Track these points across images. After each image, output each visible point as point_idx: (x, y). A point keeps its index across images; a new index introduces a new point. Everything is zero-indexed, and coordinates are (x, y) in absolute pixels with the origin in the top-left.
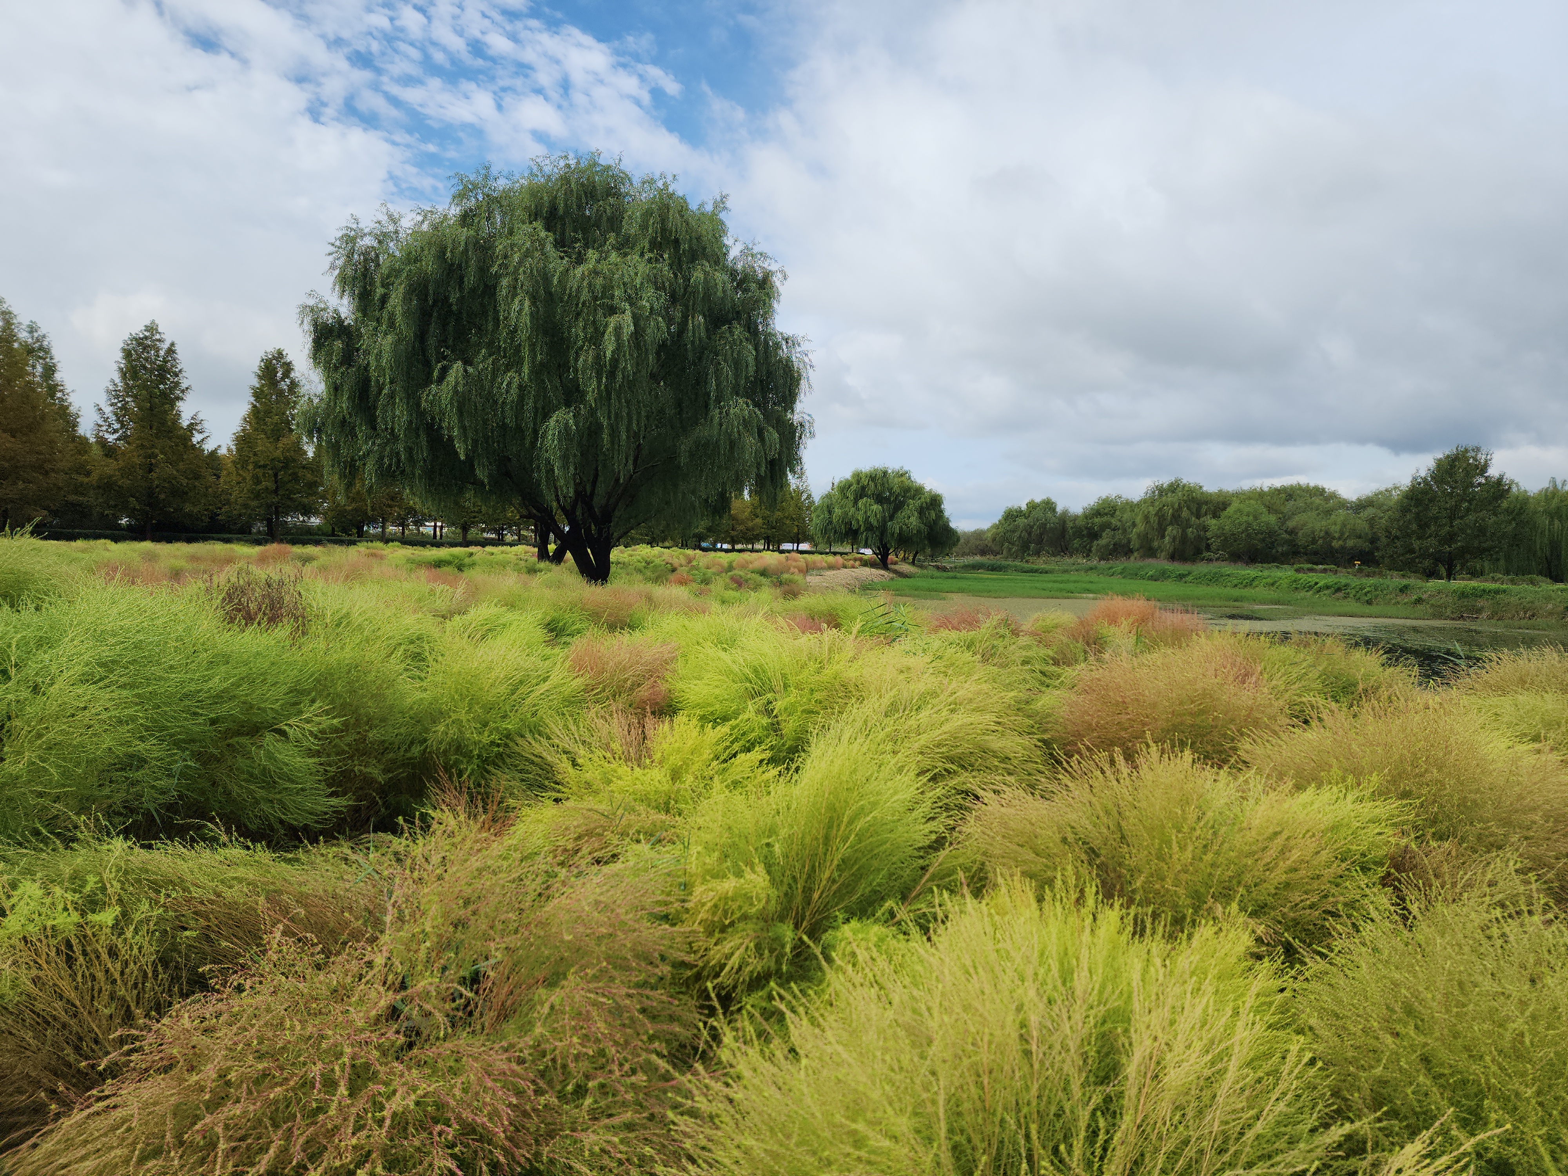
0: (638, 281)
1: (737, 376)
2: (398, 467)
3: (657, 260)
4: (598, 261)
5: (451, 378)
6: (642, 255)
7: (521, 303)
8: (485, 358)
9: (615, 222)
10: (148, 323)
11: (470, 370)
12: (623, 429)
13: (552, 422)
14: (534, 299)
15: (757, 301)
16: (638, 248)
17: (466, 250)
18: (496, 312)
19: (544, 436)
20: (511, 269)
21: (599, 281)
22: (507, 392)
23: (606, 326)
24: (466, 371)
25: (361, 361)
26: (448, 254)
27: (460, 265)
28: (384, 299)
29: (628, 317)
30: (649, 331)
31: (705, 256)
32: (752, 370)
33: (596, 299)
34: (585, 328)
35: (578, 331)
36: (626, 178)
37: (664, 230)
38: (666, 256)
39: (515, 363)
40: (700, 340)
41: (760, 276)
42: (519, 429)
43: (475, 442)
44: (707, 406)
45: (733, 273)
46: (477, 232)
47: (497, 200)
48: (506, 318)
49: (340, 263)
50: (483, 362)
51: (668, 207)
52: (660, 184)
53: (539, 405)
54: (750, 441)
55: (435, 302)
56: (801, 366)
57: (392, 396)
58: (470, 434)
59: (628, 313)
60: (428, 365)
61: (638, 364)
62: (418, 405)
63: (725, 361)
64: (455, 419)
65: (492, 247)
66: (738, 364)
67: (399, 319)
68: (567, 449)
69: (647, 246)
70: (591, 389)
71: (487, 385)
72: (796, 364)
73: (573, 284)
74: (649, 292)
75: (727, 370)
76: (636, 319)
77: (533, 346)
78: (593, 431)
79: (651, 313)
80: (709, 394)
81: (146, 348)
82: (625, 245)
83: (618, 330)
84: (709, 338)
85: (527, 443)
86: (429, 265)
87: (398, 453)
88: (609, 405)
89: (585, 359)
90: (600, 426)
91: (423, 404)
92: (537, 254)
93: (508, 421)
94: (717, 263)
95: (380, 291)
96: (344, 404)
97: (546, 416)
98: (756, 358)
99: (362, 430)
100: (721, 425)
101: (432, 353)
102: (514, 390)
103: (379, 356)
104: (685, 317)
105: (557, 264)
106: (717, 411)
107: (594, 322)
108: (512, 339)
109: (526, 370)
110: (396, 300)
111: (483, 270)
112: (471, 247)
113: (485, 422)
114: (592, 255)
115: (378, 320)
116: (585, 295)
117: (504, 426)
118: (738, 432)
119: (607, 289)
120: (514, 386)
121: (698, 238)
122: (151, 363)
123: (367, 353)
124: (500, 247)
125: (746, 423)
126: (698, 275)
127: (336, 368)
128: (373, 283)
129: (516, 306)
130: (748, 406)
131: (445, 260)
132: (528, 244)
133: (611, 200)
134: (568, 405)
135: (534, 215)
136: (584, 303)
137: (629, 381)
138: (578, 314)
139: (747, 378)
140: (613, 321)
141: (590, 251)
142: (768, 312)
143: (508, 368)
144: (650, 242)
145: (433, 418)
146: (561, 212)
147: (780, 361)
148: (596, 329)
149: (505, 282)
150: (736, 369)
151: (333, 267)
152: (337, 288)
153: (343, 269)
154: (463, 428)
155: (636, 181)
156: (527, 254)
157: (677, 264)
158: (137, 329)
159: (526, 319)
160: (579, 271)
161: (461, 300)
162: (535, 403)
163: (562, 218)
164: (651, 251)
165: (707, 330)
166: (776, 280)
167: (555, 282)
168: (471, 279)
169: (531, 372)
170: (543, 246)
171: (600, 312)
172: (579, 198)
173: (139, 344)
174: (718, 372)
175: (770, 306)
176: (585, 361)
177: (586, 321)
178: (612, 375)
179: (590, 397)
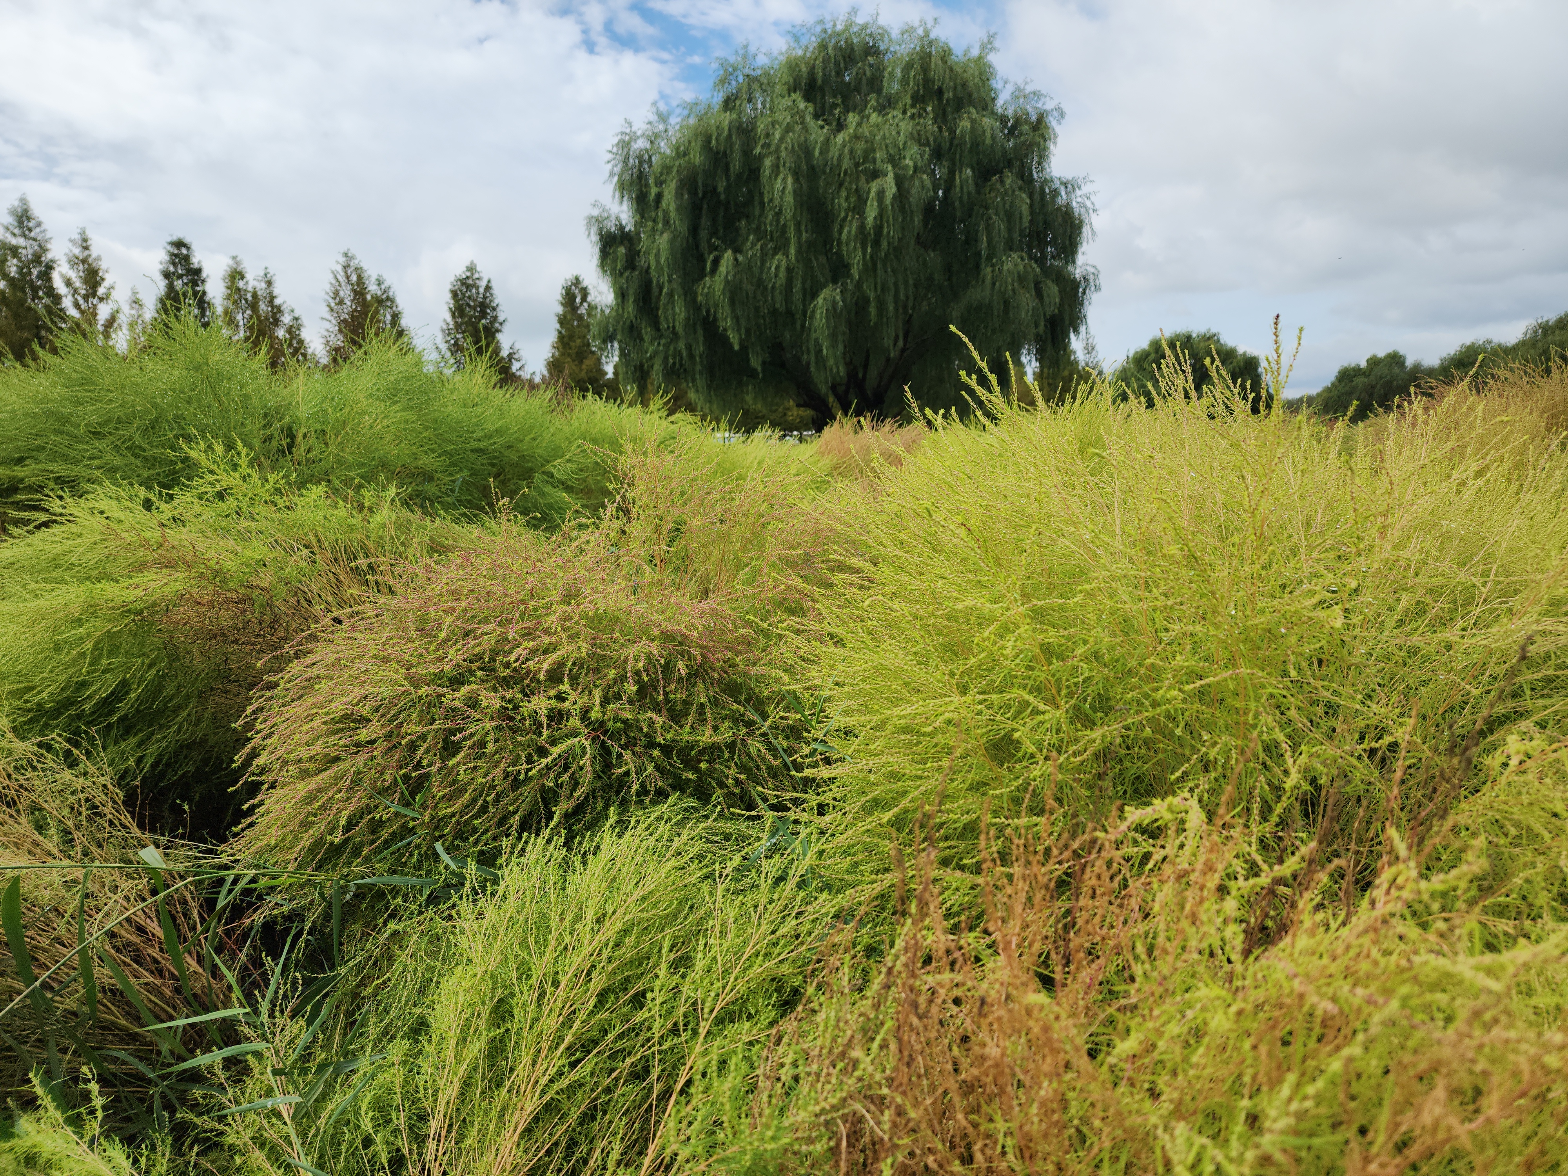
0: (902, 138)
1: (1010, 230)
2: (681, 365)
3: (920, 116)
4: (859, 124)
5: (723, 269)
6: (904, 112)
7: (784, 180)
8: (753, 245)
9: (875, 83)
10: (468, 264)
11: (740, 258)
12: (890, 299)
13: (820, 300)
14: (796, 174)
15: (1031, 145)
16: (900, 105)
17: (730, 136)
18: (761, 194)
19: (812, 317)
20: (773, 148)
21: (860, 146)
22: (776, 276)
23: (869, 192)
24: (736, 259)
25: (642, 262)
26: (714, 142)
27: (725, 153)
28: (659, 196)
29: (890, 180)
30: (914, 191)
31: (971, 103)
32: (1026, 223)
33: (857, 165)
34: (847, 198)
35: (841, 202)
36: (884, 33)
37: (927, 81)
38: (929, 109)
39: (782, 246)
40: (969, 193)
41: (1034, 118)
42: (790, 314)
43: (748, 331)
44: (978, 266)
45: (1003, 119)
46: (739, 115)
47: (756, 79)
48: (771, 200)
49: (617, 170)
50: (752, 248)
51: (930, 55)
52: (920, 32)
53: (808, 286)
54: (1026, 300)
55: (705, 194)
56: (1083, 210)
57: (671, 295)
58: (743, 322)
59: (891, 175)
60: (701, 259)
61: (903, 228)
62: (694, 300)
63: (996, 214)
64: (728, 309)
65: (754, 128)
66: (1010, 216)
67: (673, 215)
68: (836, 327)
69: (909, 102)
70: (856, 261)
71: (756, 271)
72: (1076, 211)
73: (834, 152)
74: (914, 149)
75: (1000, 225)
76: (899, 181)
77: (798, 225)
78: (860, 306)
79: (915, 171)
80: (979, 253)
81: (468, 287)
82: (886, 105)
83: (881, 194)
84: (978, 192)
85: (798, 326)
86: (697, 158)
87: (680, 352)
88: (875, 276)
89: (850, 230)
90: (867, 301)
91: (700, 298)
92: (798, 128)
93: (778, 305)
94: (985, 108)
95: (654, 191)
96: (630, 308)
97: (814, 295)
98: (1031, 206)
99: (647, 332)
100: (994, 284)
101: (704, 245)
102: (782, 274)
103: (657, 256)
104: (952, 172)
105: (817, 133)
106: (989, 269)
107: (857, 190)
108: (778, 221)
109: (793, 251)
110: (669, 200)
111: (747, 153)
112: (734, 131)
113: (757, 309)
114: (852, 118)
115: (654, 221)
116: (846, 164)
117: (774, 312)
118: (1014, 290)
119: (869, 152)
120: (782, 269)
121: (964, 85)
122: (475, 300)
123: (647, 253)
124: (761, 127)
125: (1021, 279)
126: (964, 124)
127: (621, 274)
128: (647, 185)
129: (778, 185)
130: (1022, 259)
131: (711, 149)
132: (788, 119)
133: (870, 59)
134: (835, 281)
135: (793, 88)
136: (846, 172)
137: (895, 249)
138: (841, 185)
139: (1021, 231)
140: (874, 187)
141: (851, 115)
142: (1043, 156)
143: (776, 250)
144: (912, 97)
145: (708, 311)
146: (819, 82)
147: (1059, 209)
148: (859, 197)
149: (768, 162)
150: (1009, 221)
151: (611, 175)
152: (617, 194)
153: (620, 176)
154: (736, 319)
155: (895, 33)
156: (788, 129)
157: (941, 117)
158: (460, 271)
159: (789, 198)
160: (840, 138)
161: (728, 188)
162: (803, 283)
163: (821, 89)
164: (913, 106)
165: (976, 185)
166: (1052, 121)
167: (817, 153)
168: (736, 165)
169: (799, 251)
170: (803, 118)
171: (863, 178)
172: (837, 63)
173: (463, 284)
174: (989, 228)
175: (1046, 149)
176: (849, 232)
177: (848, 191)
178: (877, 243)
179: (855, 272)
